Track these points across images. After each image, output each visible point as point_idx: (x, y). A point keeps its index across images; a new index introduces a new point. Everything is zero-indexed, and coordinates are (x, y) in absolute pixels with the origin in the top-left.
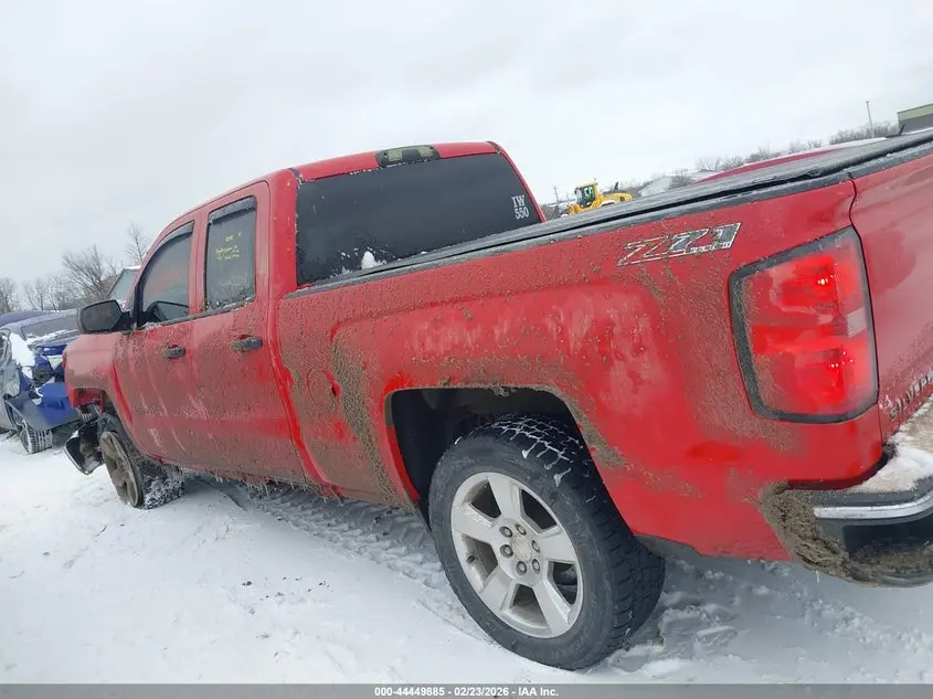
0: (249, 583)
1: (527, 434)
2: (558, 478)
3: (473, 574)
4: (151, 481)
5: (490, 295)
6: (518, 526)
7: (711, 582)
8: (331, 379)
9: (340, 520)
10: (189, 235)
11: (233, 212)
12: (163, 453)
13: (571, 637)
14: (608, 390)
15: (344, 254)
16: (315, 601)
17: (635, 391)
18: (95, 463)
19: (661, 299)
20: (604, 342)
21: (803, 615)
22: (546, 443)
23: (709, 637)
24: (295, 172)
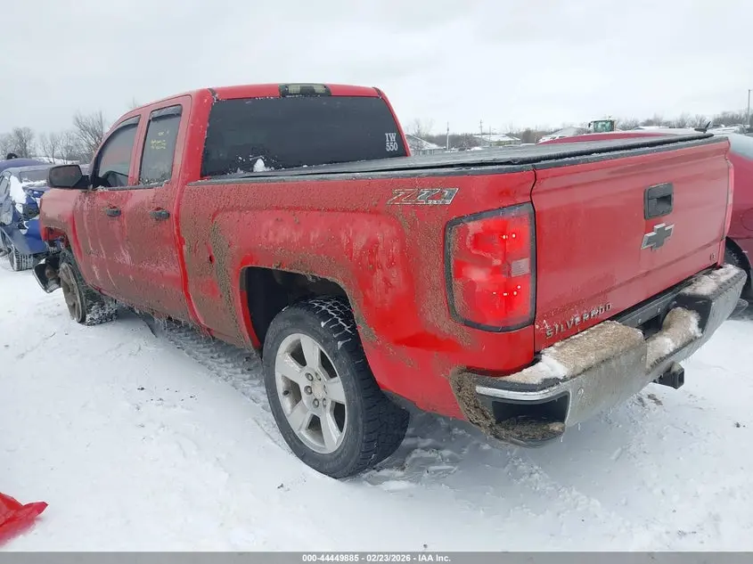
0: (143, 389)
1: (329, 311)
2: (340, 344)
3: (286, 403)
4: (92, 305)
5: (312, 209)
6: (317, 374)
7: (455, 436)
8: (209, 251)
9: (221, 355)
10: (135, 125)
11: (165, 114)
12: (101, 285)
13: (336, 455)
14: (371, 288)
15: (240, 158)
16: (182, 407)
17: (387, 292)
18: (56, 286)
19: (407, 231)
20: (372, 254)
21: (504, 467)
22: (340, 319)
23: (436, 472)
24: (213, 92)
